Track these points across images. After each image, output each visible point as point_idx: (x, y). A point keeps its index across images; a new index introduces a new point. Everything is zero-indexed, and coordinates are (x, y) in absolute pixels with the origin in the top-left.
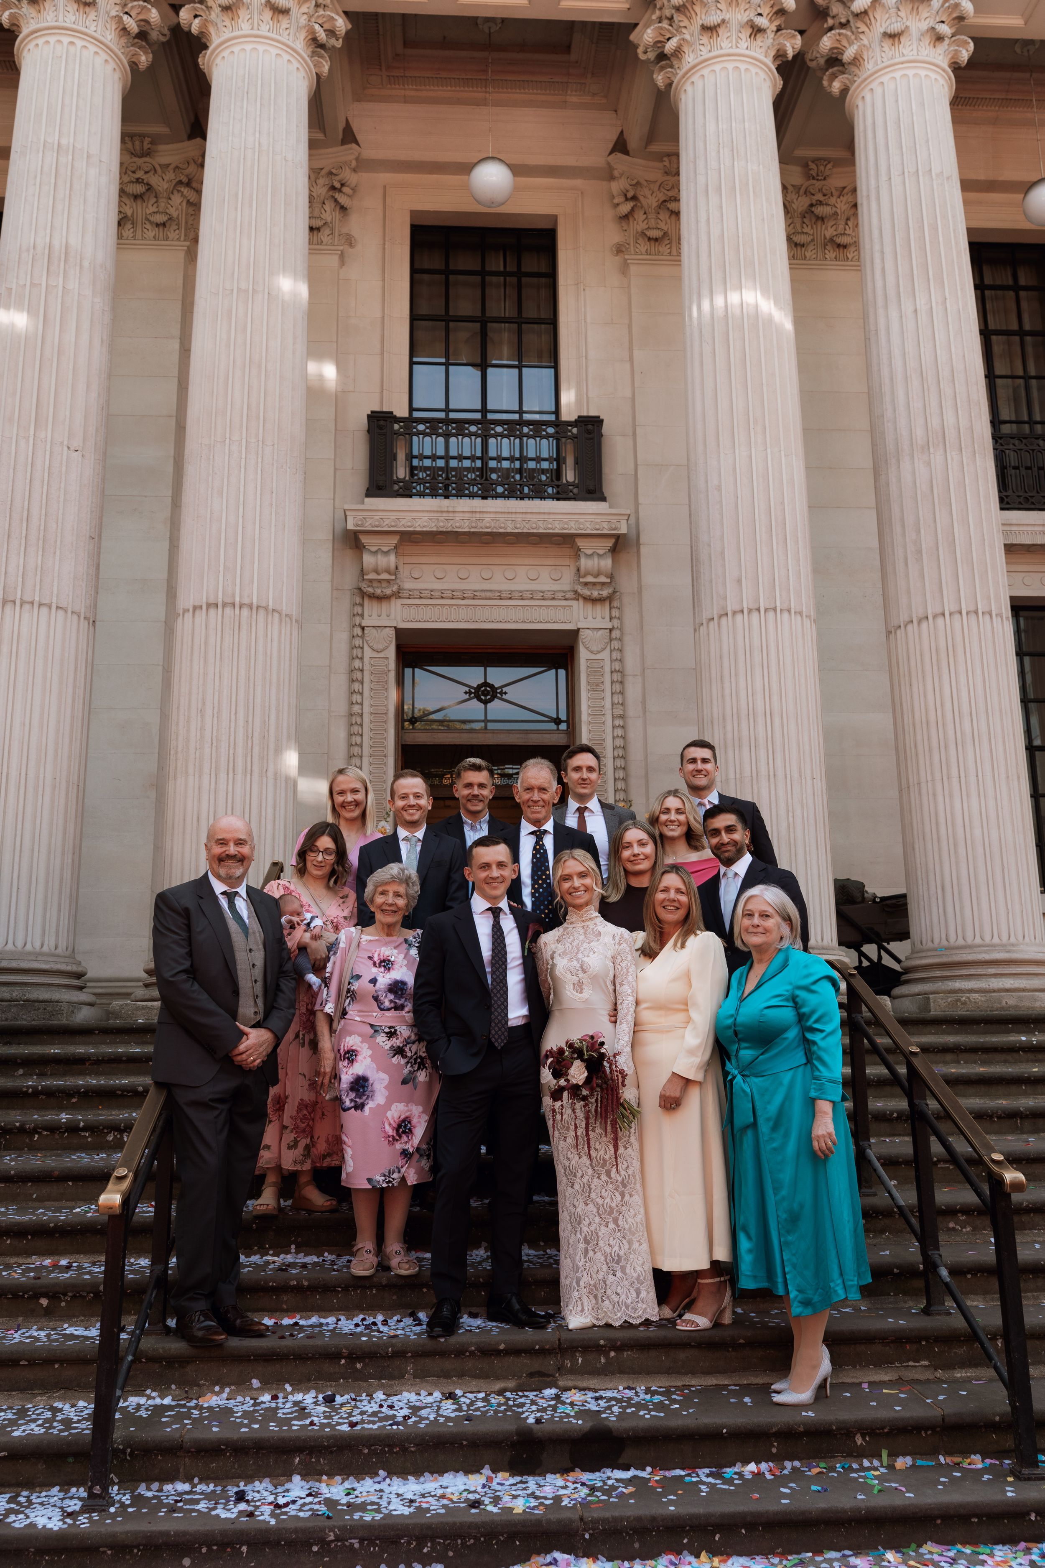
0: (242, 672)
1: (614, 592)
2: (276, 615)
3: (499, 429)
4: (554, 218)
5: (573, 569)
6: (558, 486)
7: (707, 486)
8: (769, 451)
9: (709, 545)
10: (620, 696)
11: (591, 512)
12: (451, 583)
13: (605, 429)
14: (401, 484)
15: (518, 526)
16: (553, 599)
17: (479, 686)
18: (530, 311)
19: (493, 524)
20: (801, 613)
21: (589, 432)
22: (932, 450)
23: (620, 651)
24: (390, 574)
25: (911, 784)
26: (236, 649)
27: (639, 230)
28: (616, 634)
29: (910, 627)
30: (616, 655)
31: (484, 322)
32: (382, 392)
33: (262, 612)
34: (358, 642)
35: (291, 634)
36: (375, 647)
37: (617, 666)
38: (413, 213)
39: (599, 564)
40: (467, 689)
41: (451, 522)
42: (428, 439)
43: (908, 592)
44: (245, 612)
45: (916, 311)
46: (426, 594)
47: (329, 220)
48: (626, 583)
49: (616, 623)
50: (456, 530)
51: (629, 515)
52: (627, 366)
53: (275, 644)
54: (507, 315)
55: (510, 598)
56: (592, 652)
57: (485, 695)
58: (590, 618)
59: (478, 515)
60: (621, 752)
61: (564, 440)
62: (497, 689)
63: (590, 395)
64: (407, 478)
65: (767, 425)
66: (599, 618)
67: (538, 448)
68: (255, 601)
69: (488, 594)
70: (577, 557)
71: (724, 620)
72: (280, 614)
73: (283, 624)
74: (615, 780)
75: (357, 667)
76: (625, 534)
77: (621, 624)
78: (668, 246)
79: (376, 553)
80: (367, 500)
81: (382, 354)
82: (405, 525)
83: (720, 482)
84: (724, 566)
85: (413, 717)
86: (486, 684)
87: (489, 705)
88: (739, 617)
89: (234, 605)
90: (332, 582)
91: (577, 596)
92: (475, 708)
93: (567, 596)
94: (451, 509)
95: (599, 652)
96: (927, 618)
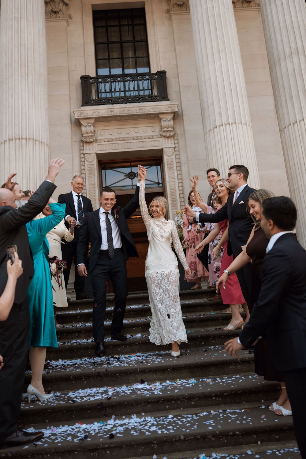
0: (24, 165)
1: (175, 134)
2: (37, 142)
3: (128, 78)
4: (143, 3)
5: (159, 127)
6: (152, 97)
7: (205, 79)
8: (228, 61)
9: (207, 102)
10: (180, 171)
11: (164, 104)
12: (115, 135)
13: (168, 75)
14: (94, 101)
15: (138, 112)
16: (153, 138)
17: (129, 173)
18: (138, 38)
19: (128, 112)
20: (246, 124)
21: (161, 76)
22: (293, 56)
23: (179, 155)
24: (92, 133)
25: (295, 189)
26: (21, 156)
27: (174, 2)
28: (177, 149)
29: (290, 127)
30: (177, 157)
31: (121, 43)
32: (85, 70)
33: (31, 141)
34: (83, 159)
35: (45, 150)
36: (89, 161)
37: (178, 160)
38: (93, 6)
39: (168, 123)
40: (125, 175)
41: (113, 112)
42: (103, 84)
43: (288, 113)
44: (24, 141)
45: (282, 4)
46: (106, 140)
47: (62, 9)
48: (178, 130)
49: (176, 145)
50: (115, 115)
51: (178, 104)
52: (174, 53)
53: (38, 153)
54: (130, 40)
55: (137, 139)
56: (168, 156)
57: (132, 176)
58: (167, 144)
59: (122, 109)
60: (182, 192)
61: (152, 80)
62: (136, 174)
63: (161, 64)
64: (96, 99)
65: (227, 52)
66: (170, 143)
67: (143, 84)
68: (28, 136)
69: (129, 138)
70: (160, 122)
71: (215, 130)
72: (39, 141)
73: (41, 145)
74: (180, 202)
75: (83, 169)
76: (177, 112)
77: (178, 145)
78: (186, 8)
79: (86, 126)
80: (82, 107)
81: (85, 56)
82: (96, 115)
83: (210, 76)
84: (214, 109)
85: (106, 186)
86: (131, 172)
87: (133, 180)
88: (221, 127)
89: (19, 139)
90: (72, 138)
91: (162, 136)
92: (128, 182)
93: (158, 137)
94: (112, 108)
95: (171, 156)
96: (297, 122)
